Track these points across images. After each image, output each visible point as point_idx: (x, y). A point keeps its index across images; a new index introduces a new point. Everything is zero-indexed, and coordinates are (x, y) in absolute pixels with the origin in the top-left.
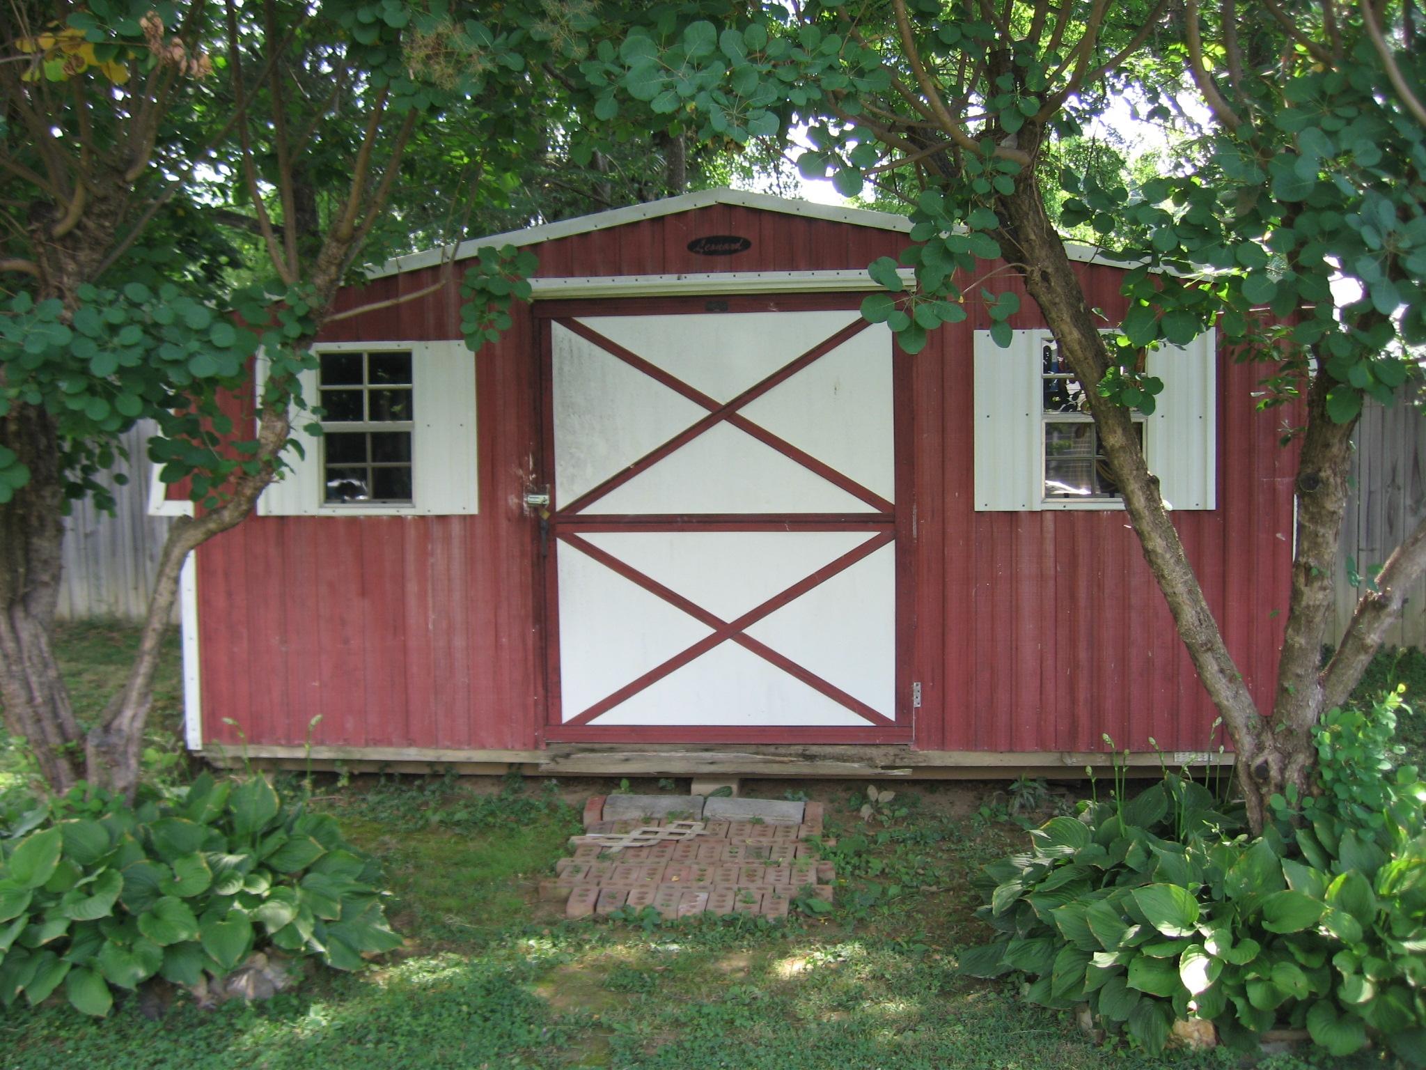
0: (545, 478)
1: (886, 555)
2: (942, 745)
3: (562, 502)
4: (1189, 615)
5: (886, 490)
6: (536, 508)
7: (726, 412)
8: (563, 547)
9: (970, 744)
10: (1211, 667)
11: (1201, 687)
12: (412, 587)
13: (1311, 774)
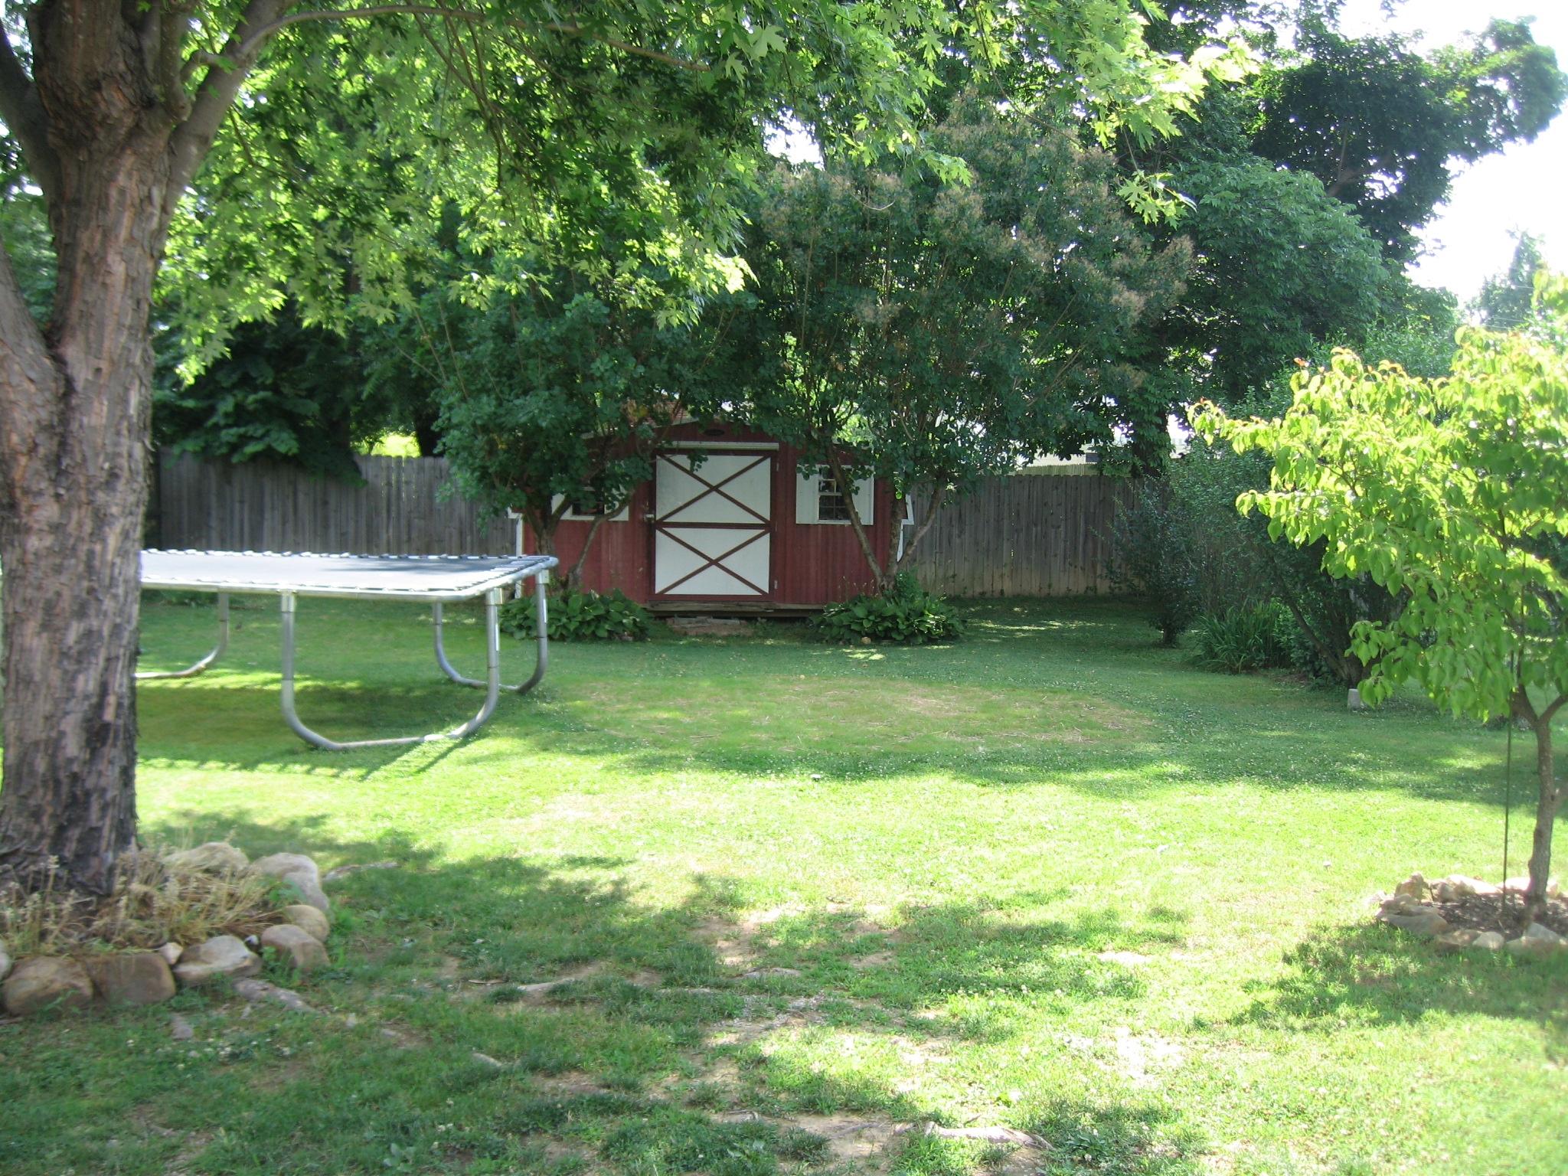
0: (653, 508)
1: (767, 538)
2: (784, 601)
3: (658, 517)
4: (865, 545)
5: (767, 516)
6: (649, 519)
7: (715, 489)
8: (658, 533)
9: (793, 602)
10: (870, 559)
11: (868, 566)
12: (604, 545)
13: (895, 587)
